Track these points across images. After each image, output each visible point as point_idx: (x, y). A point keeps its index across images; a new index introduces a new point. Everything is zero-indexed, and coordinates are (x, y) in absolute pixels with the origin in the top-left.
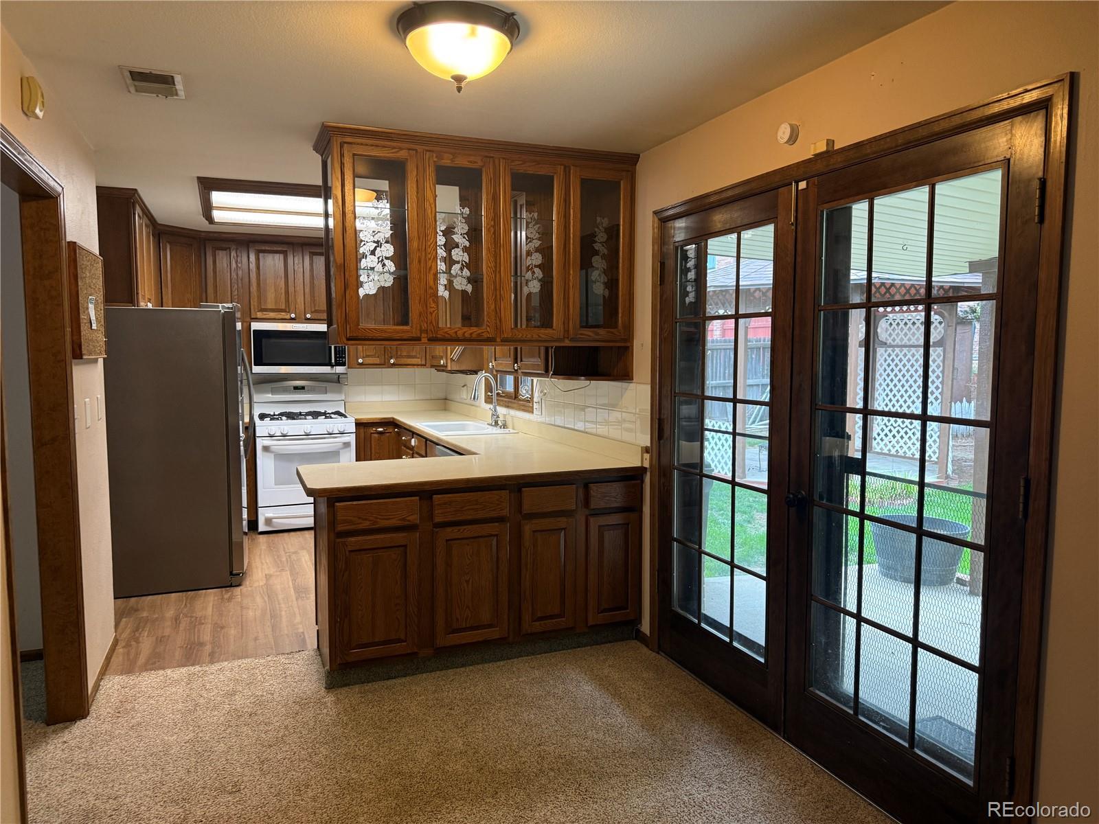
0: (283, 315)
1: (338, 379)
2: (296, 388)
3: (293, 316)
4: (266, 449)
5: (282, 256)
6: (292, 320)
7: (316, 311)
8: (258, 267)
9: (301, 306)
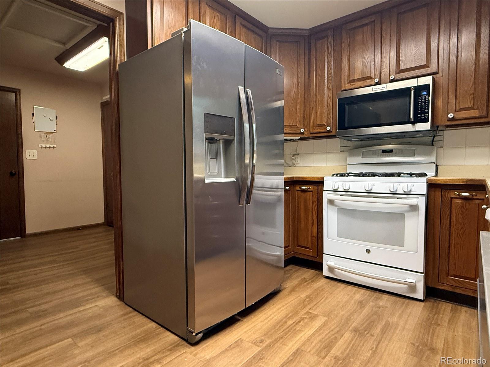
2: (384, 151)
4: (331, 202)
7: (401, 71)
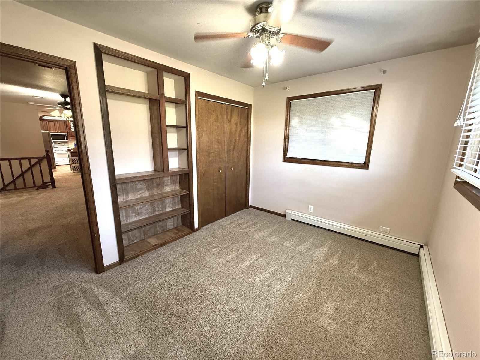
0: (55, 132)
1: (67, 142)
2: (59, 143)
3: (57, 132)
5: (53, 122)
6: (56, 133)
7: (61, 131)
8: (49, 124)
9: (58, 130)
